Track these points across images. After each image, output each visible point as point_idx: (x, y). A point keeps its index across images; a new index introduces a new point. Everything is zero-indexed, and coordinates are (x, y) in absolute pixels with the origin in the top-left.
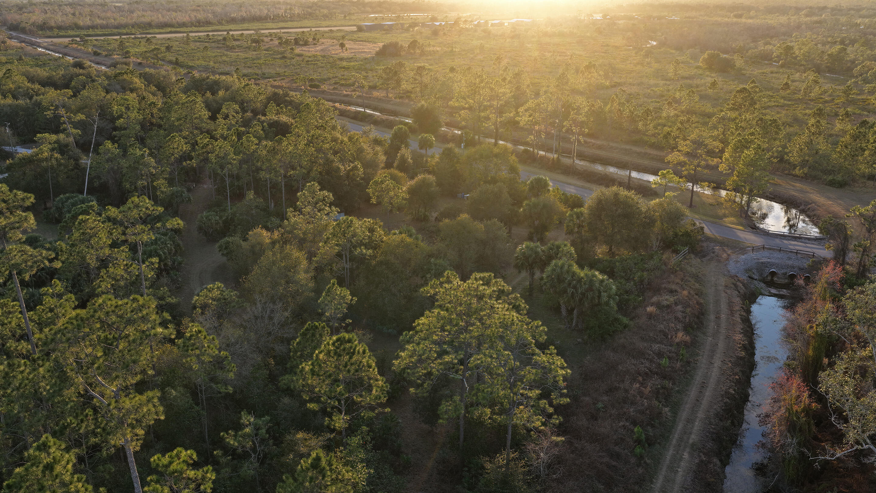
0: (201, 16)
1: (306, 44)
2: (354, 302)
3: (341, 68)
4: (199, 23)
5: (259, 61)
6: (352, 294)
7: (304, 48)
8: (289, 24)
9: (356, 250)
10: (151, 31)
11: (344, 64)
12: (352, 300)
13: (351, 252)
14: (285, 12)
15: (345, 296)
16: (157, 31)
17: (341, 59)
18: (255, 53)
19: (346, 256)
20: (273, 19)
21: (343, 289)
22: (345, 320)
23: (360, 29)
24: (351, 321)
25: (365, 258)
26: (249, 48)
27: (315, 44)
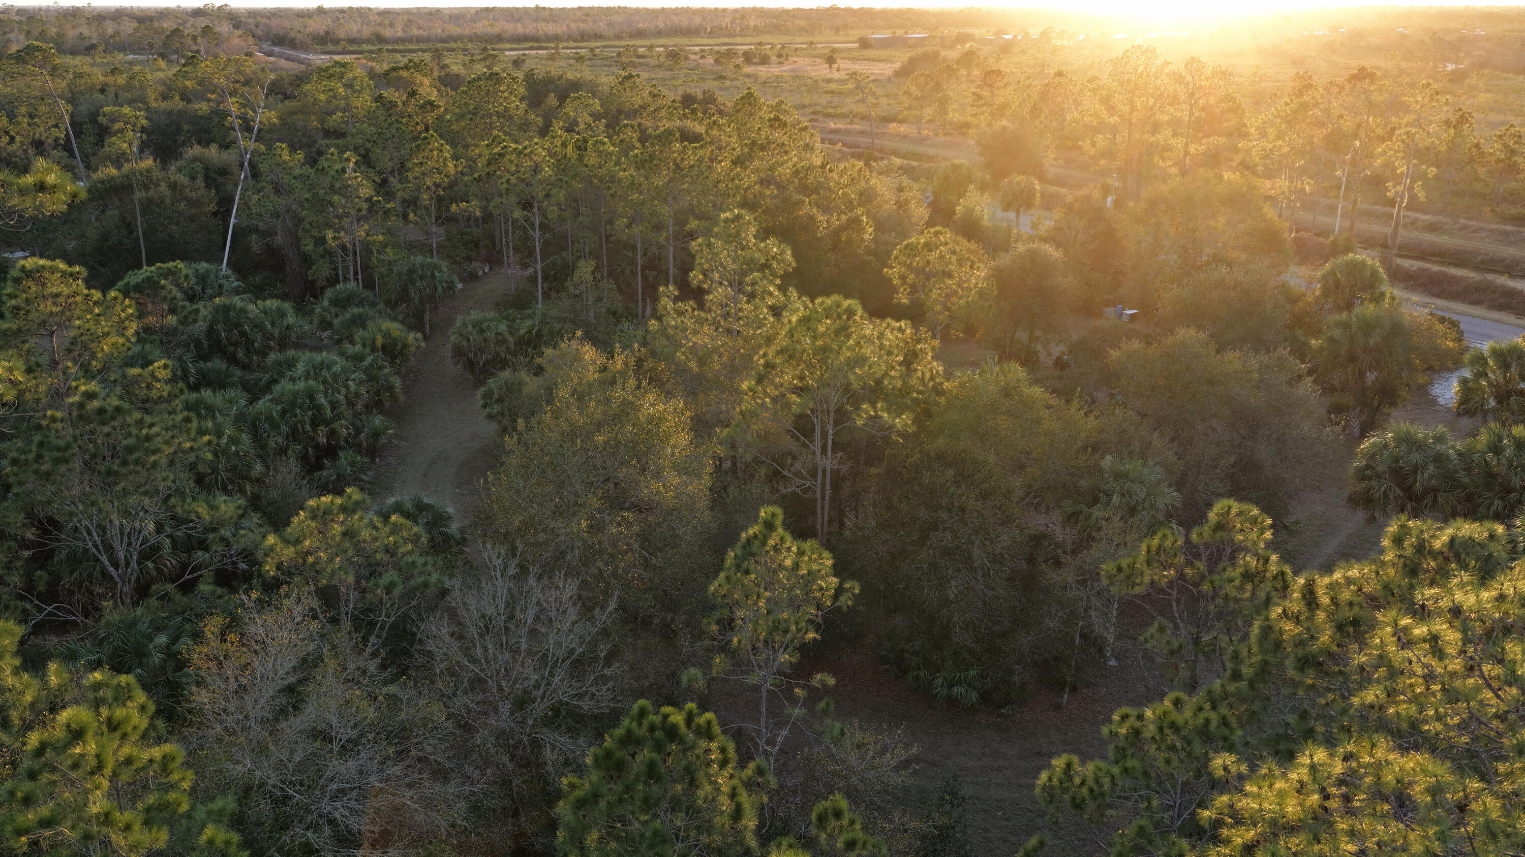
0: (587, 27)
1: (765, 61)
2: (845, 601)
3: (827, 92)
4: (583, 37)
5: (675, 83)
6: (840, 569)
7: (761, 68)
8: (738, 40)
9: (858, 408)
10: (498, 46)
11: (833, 86)
12: (839, 591)
13: (841, 416)
14: (733, 22)
15: (812, 576)
16: (508, 46)
17: (829, 81)
18: (668, 73)
19: (824, 434)
20: (710, 33)
21: (808, 545)
22: (809, 675)
23: (865, 44)
24: (831, 681)
25: (886, 440)
26: (659, 66)
27: (780, 63)
